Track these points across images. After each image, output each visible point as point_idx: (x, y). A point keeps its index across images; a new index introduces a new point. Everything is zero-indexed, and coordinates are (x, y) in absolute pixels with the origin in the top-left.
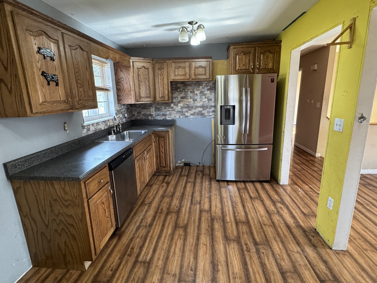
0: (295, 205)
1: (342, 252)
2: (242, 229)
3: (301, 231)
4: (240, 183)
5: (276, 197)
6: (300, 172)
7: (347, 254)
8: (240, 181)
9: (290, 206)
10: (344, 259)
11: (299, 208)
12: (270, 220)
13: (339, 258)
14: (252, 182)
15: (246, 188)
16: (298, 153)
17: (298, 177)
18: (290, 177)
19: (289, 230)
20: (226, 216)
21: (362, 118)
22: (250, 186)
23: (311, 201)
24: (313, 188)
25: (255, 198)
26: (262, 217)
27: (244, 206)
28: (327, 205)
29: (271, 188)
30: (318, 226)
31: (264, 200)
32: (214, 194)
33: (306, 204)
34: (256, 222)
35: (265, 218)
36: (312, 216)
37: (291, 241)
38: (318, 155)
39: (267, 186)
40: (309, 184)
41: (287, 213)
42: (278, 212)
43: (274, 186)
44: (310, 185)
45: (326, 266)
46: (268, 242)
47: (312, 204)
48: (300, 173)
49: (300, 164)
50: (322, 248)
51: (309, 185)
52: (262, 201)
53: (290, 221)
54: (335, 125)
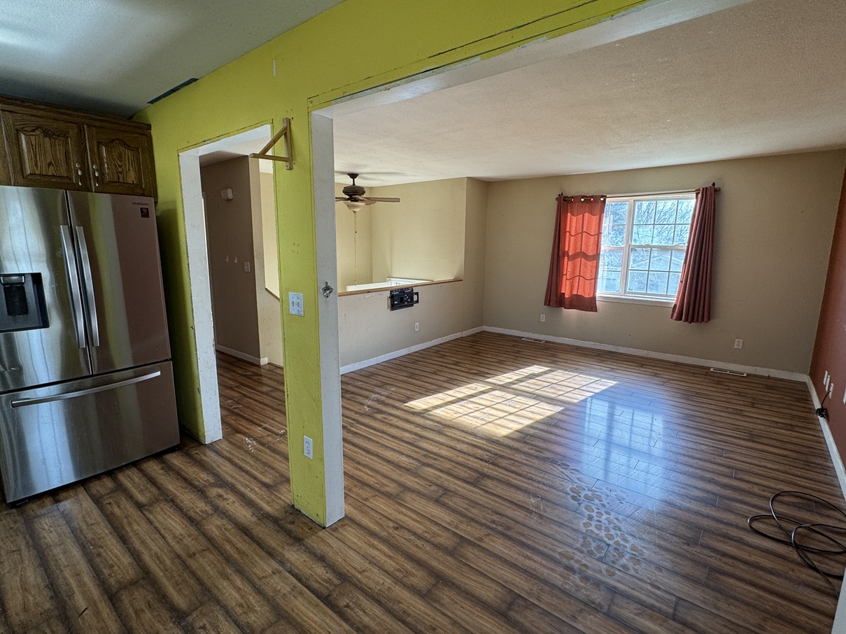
0: (247, 477)
1: (340, 523)
2: (132, 605)
3: (271, 525)
4: (97, 482)
5: (202, 476)
6: (241, 404)
7: (348, 522)
8: (98, 477)
9: (237, 483)
10: (345, 533)
11: (255, 478)
12: (201, 538)
13: (339, 536)
14: (135, 464)
15: (120, 488)
16: (227, 365)
17: (239, 415)
18: (224, 422)
19: (247, 535)
20: (71, 596)
21: (327, 288)
22: (131, 479)
23: (273, 455)
24: (270, 427)
25: (151, 504)
26: (179, 541)
27: (123, 539)
28: (303, 452)
29: (188, 460)
30: (295, 497)
31: (176, 495)
32: (7, 552)
33: (265, 464)
34: (168, 562)
35: (190, 539)
36: (282, 483)
37: (257, 559)
38: (264, 361)
39: (176, 460)
40: (262, 422)
41: (234, 502)
42: (216, 509)
43: (194, 452)
44: (265, 423)
45: (325, 565)
46: (209, 591)
47: (276, 459)
48: (241, 406)
49: (237, 387)
50: (312, 535)
51: (262, 424)
52: (172, 501)
53: (244, 514)
54: (291, 305)
